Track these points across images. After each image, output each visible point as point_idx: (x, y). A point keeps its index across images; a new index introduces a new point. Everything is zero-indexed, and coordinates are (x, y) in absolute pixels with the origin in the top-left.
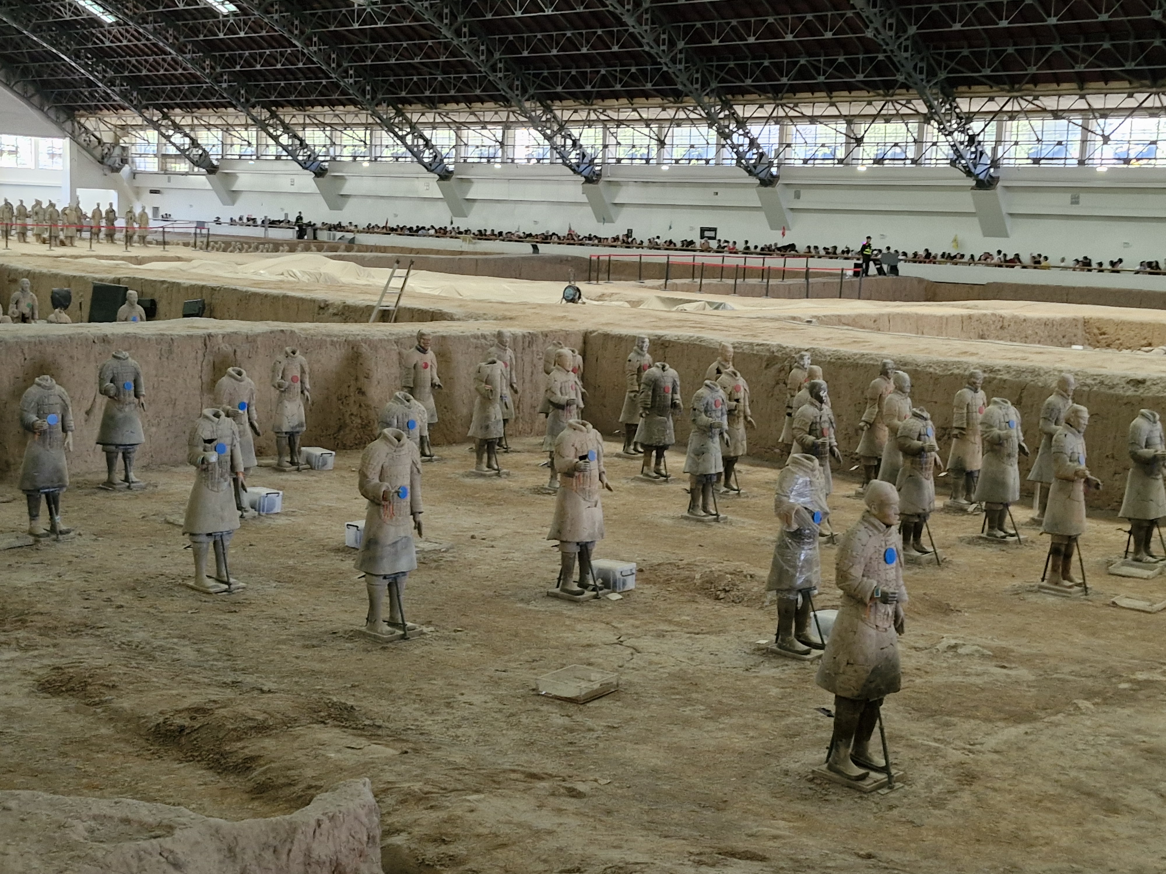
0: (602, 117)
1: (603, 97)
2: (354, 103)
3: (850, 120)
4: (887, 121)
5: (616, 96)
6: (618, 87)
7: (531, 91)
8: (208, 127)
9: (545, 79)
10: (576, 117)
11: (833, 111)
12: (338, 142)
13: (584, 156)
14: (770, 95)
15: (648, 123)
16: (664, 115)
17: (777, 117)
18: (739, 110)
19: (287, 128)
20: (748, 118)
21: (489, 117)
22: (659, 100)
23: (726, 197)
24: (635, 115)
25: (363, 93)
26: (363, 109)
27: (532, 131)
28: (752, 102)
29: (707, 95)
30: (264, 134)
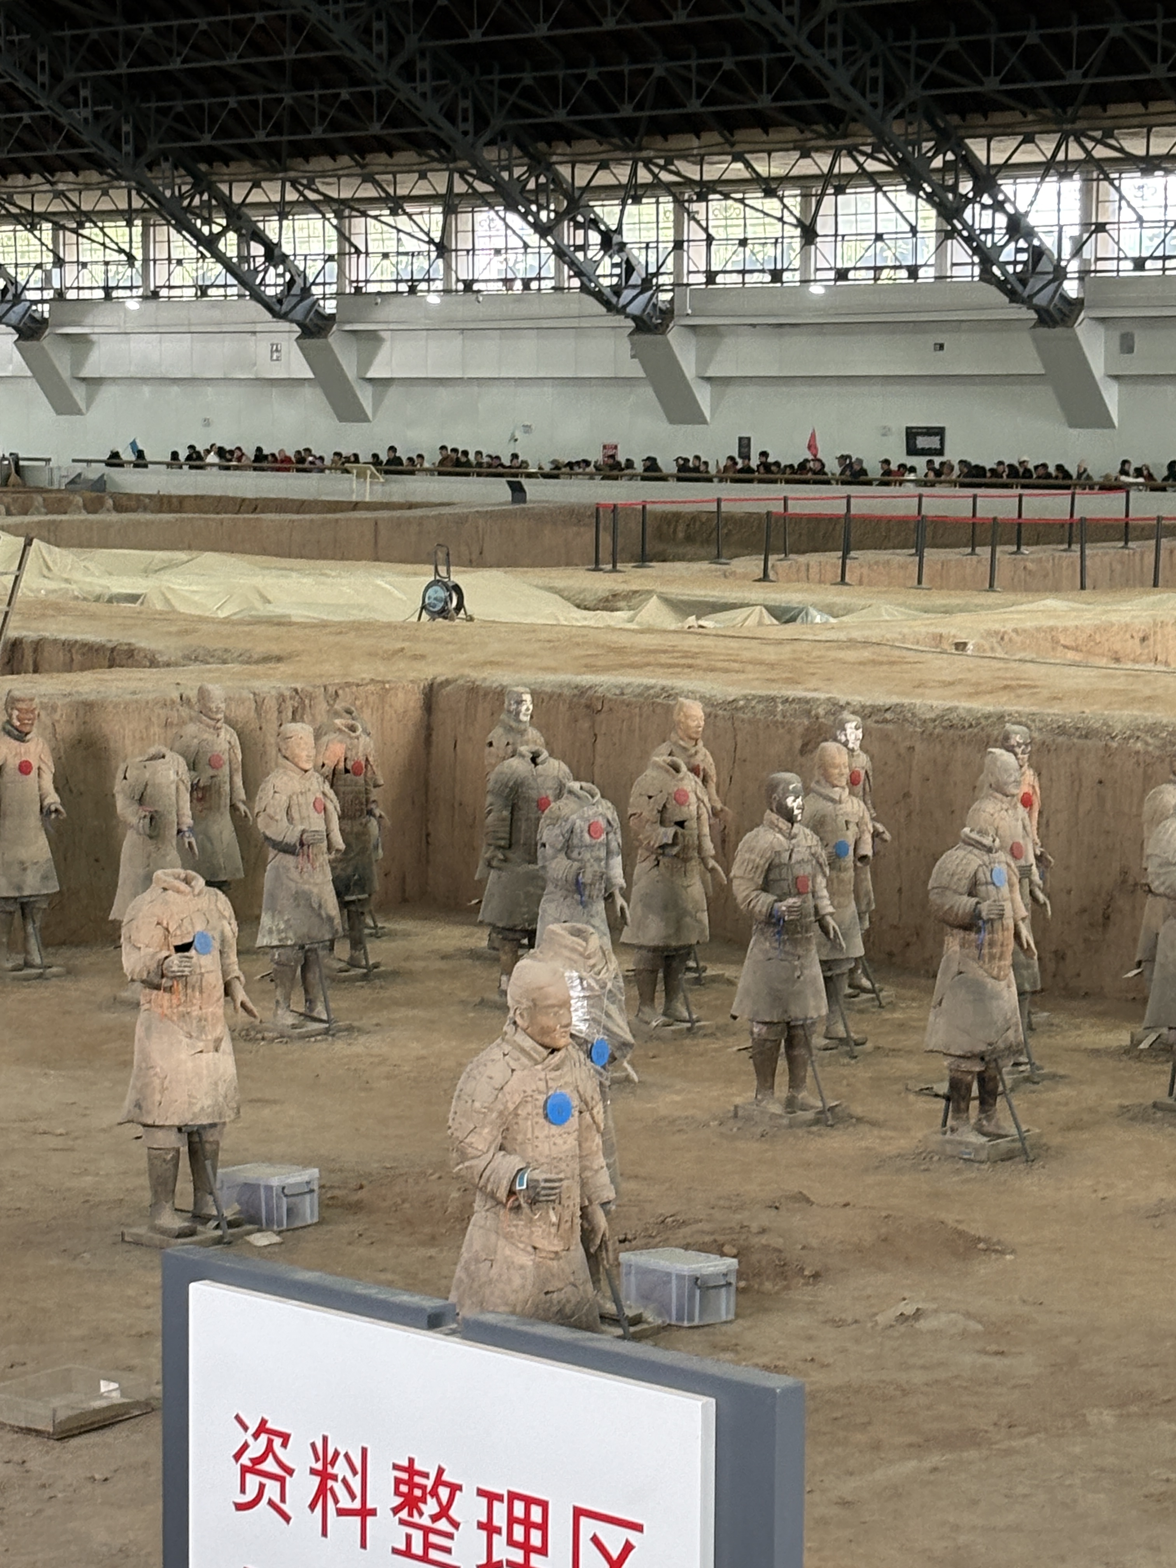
0: (665, 177)
1: (661, 130)
2: (99, 165)
5: (694, 126)
6: (697, 109)
7: (500, 123)
9: (527, 94)
10: (604, 178)
13: (630, 269)
14: (1047, 112)
15: (772, 187)
16: (806, 167)
17: (1070, 162)
18: (978, 148)
20: (1000, 167)
21: (406, 185)
22: (792, 133)
23: (963, 355)
24: (737, 170)
25: (116, 140)
26: (120, 177)
27: (506, 214)
28: (1007, 131)
29: (900, 115)
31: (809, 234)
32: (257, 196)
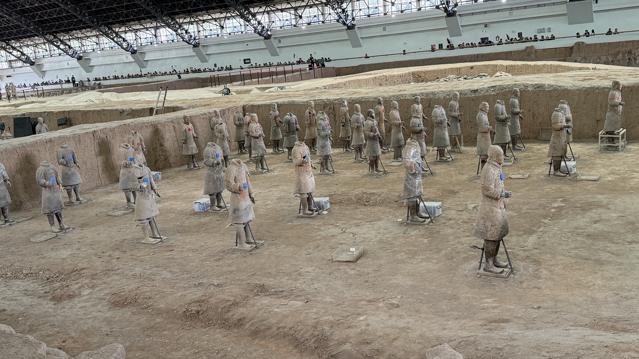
0: (196, 20)
1: (195, 11)
2: (90, 27)
3: (296, 9)
4: (311, 7)
5: (201, 10)
6: (202, 6)
7: (165, 12)
8: (28, 46)
9: (170, 7)
10: (185, 21)
11: (289, 6)
12: (85, 45)
13: (191, 36)
14: (263, 2)
15: (215, 20)
16: (222, 16)
17: (268, 11)
18: (252, 10)
19: (62, 42)
20: (256, 13)
21: (148, 25)
22: (219, 10)
23: (252, 46)
24: (209, 17)
25: (93, 22)
26: (94, 29)
27: (167, 28)
28: (257, 6)
29: (238, 5)
30: (52, 45)
31: (222, 27)
32: (120, 30)
